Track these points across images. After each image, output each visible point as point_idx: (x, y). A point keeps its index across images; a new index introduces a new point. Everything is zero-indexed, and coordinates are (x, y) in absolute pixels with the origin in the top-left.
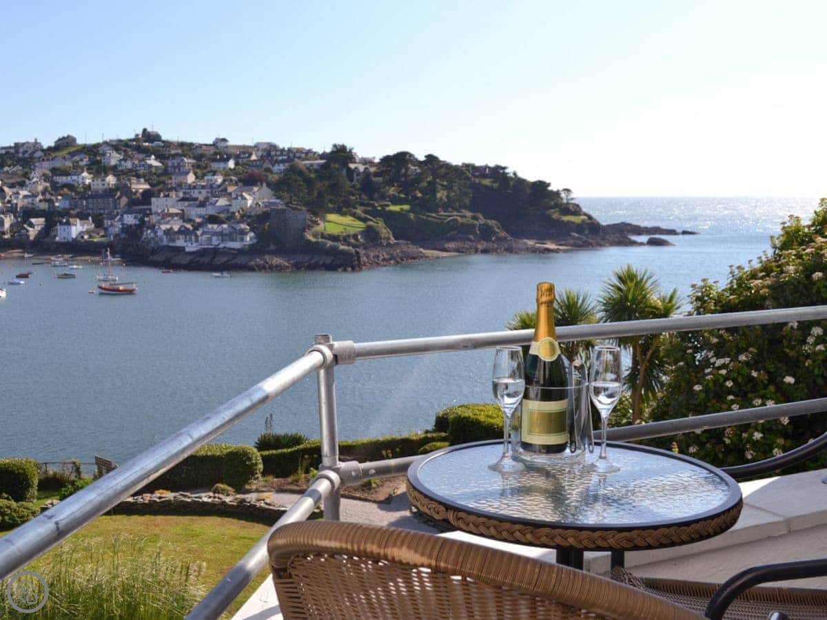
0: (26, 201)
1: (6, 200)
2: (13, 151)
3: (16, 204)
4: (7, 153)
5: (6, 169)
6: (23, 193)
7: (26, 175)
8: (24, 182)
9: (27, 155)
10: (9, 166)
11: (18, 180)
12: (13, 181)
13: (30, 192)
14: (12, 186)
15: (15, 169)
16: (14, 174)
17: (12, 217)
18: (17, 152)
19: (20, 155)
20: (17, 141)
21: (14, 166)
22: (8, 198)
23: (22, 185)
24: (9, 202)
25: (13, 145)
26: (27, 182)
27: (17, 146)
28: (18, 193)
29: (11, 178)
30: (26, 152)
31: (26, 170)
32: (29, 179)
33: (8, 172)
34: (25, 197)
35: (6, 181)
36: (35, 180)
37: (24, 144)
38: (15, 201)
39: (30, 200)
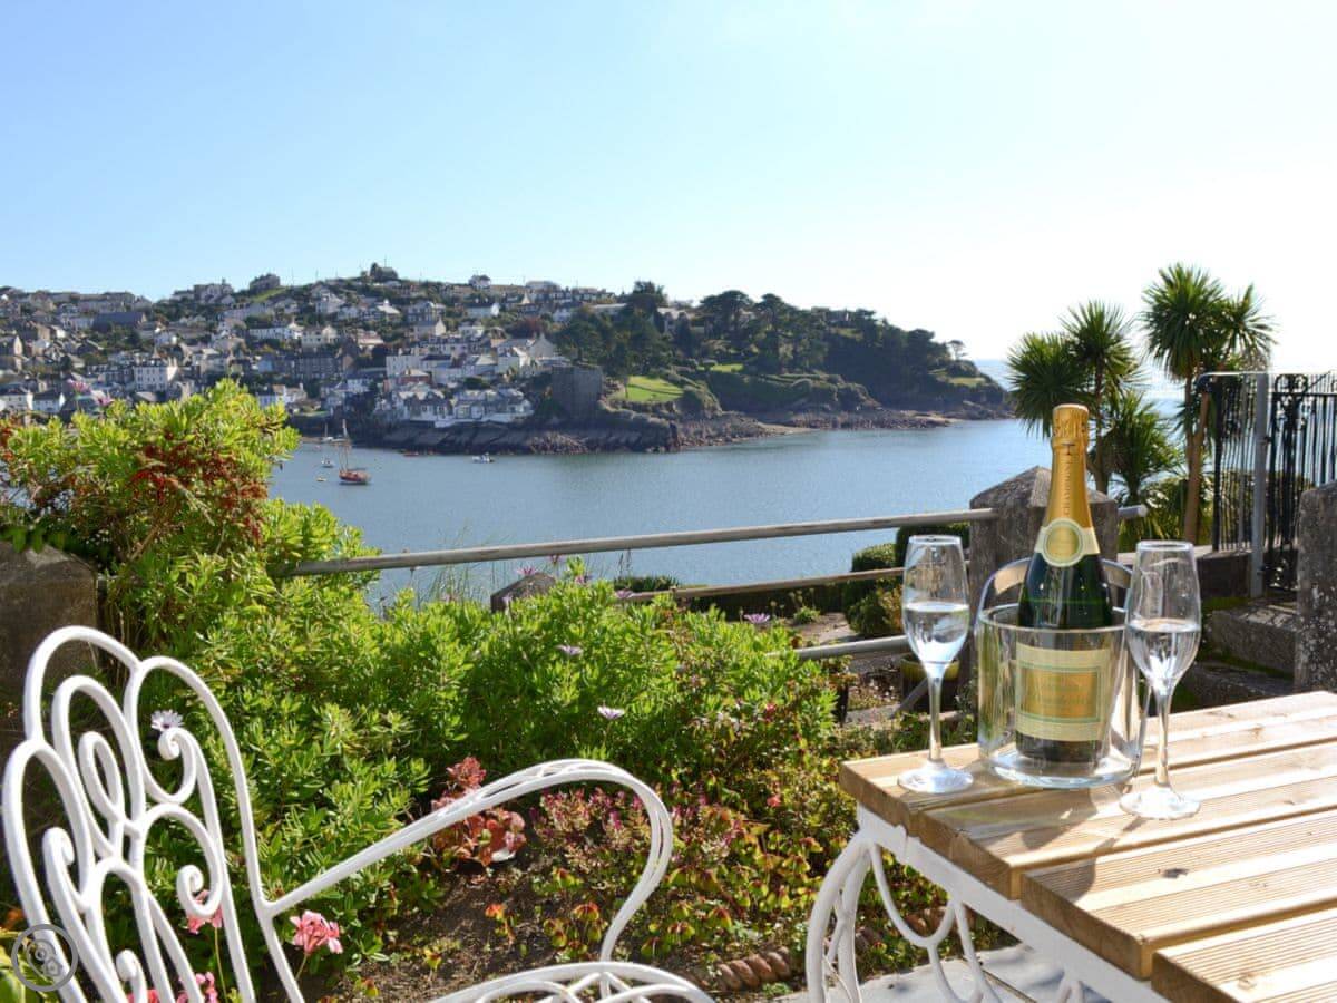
0: (211, 362)
1: (185, 361)
2: (192, 297)
3: (199, 367)
4: (184, 299)
5: (183, 320)
6: (208, 351)
7: (211, 328)
8: (209, 337)
9: (211, 301)
10: (187, 317)
11: (202, 335)
12: (194, 336)
13: (217, 350)
14: (192, 343)
15: (196, 320)
16: (194, 327)
17: (193, 384)
18: (198, 297)
19: (202, 302)
20: (197, 283)
21: (195, 316)
22: (187, 359)
23: (206, 341)
24: (188, 364)
25: (191, 288)
26: (213, 337)
27: (198, 289)
28: (201, 352)
29: (190, 332)
30: (211, 297)
31: (211, 321)
32: (215, 333)
33: (184, 325)
34: (211, 357)
35: (184, 336)
36: (224, 334)
37: (207, 287)
38: (197, 363)
39: (217, 361)
